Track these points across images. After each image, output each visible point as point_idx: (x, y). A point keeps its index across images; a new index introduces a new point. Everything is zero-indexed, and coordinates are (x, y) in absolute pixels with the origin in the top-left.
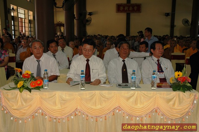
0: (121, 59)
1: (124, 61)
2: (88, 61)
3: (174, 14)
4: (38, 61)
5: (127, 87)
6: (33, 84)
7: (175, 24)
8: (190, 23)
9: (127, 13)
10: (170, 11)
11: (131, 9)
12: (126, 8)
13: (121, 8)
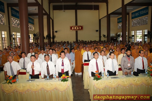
4: (10, 64)
8: (106, 36)
9: (76, 31)
10: (98, 29)
11: (78, 28)
12: (75, 28)
13: (73, 28)
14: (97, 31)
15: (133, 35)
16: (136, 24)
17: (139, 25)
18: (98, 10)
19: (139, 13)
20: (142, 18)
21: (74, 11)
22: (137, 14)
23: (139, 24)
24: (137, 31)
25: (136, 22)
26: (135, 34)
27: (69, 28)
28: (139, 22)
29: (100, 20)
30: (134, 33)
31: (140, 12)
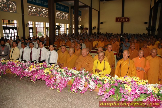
9: (122, 22)
10: (148, 21)
13: (119, 20)
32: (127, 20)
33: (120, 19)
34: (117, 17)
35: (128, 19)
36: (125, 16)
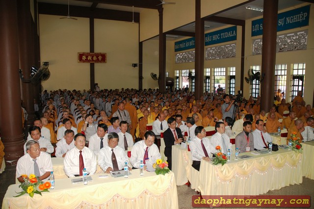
0: (110, 149)
1: (112, 150)
2: (81, 152)
3: (142, 64)
4: (35, 161)
5: (120, 175)
6: (42, 187)
7: (143, 75)
8: (158, 76)
9: (91, 63)
10: (137, 62)
11: (95, 58)
12: (89, 58)
13: (84, 58)
14: (135, 65)
15: (207, 75)
16: (212, 55)
17: (220, 58)
18: (137, 24)
19: (219, 37)
20: (225, 45)
21: (87, 20)
22: (215, 38)
23: (219, 55)
24: (216, 69)
25: (214, 52)
26: (213, 74)
27: (76, 57)
28: (219, 52)
29: (141, 44)
30: (211, 72)
31: (222, 34)
32: (100, 58)
33: (87, 57)
34: (82, 51)
35: (103, 58)
36: (97, 50)
